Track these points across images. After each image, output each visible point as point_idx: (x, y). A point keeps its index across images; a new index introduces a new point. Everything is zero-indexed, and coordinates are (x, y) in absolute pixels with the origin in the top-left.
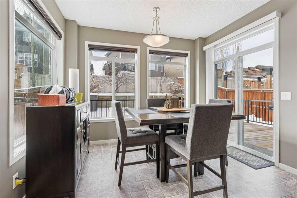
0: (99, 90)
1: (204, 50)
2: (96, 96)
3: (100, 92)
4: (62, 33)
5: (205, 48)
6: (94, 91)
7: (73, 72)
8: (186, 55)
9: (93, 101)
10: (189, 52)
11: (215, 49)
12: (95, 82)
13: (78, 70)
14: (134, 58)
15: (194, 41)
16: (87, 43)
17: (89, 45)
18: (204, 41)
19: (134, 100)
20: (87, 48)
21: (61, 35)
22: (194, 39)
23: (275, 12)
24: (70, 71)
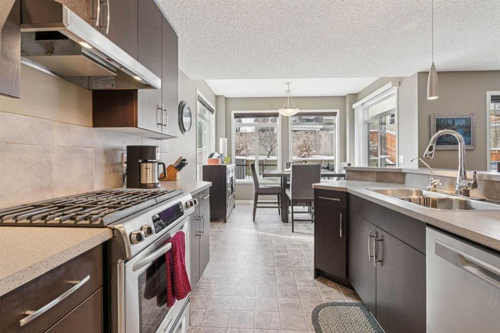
0: (248, 152)
1: (353, 108)
2: (243, 160)
3: (249, 155)
4: (214, 108)
5: (354, 106)
6: (241, 153)
7: (223, 141)
8: (334, 114)
9: (239, 165)
10: (338, 111)
11: (363, 107)
12: (242, 142)
13: (226, 139)
14: (276, 121)
15: (344, 97)
16: (233, 112)
17: (235, 114)
18: (355, 97)
19: (276, 165)
20: (233, 116)
21: (213, 110)
22: (345, 95)
23: (390, 83)
24: (221, 139)
